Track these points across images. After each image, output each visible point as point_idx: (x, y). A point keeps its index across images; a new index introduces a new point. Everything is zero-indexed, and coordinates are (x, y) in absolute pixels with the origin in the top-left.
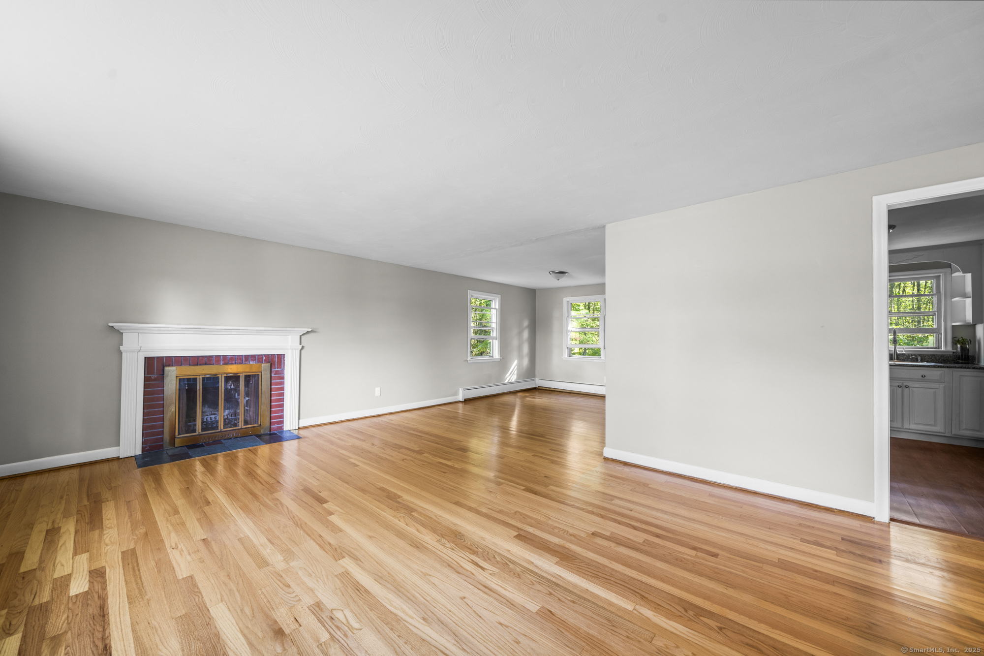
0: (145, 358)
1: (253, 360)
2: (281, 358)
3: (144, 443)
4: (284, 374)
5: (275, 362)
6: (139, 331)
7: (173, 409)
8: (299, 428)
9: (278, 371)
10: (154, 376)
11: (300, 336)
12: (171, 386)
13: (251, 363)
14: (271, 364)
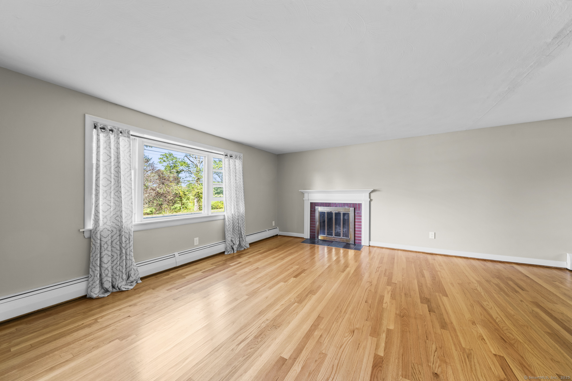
0: (311, 203)
1: (347, 206)
2: (360, 205)
3: (310, 235)
4: (361, 214)
5: (357, 207)
6: (308, 193)
7: (318, 224)
8: (369, 246)
9: (358, 212)
10: (313, 210)
11: (370, 194)
12: (317, 215)
13: (346, 207)
14: (355, 209)
